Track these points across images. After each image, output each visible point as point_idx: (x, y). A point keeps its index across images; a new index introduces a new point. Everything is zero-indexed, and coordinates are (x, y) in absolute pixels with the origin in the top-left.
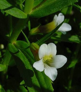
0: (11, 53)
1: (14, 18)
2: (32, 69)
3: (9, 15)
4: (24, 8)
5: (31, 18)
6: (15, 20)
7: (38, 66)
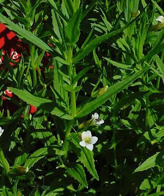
0: (68, 141)
1: (67, 120)
2: (80, 147)
3: (64, 119)
4: (71, 114)
5: (75, 119)
6: (68, 121)
7: (82, 144)
